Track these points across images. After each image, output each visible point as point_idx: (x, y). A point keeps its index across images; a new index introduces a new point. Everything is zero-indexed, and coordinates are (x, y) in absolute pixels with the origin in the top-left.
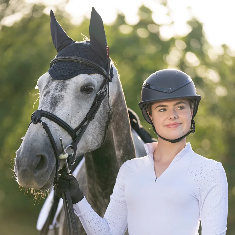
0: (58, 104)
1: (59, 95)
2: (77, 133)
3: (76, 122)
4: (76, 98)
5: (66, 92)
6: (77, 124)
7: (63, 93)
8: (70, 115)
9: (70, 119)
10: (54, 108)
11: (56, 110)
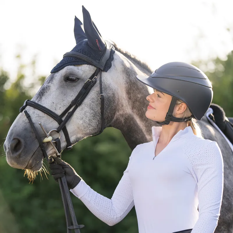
0: (45, 94)
1: (47, 86)
2: (63, 119)
3: (60, 109)
4: (60, 87)
5: (53, 83)
6: (61, 110)
7: (50, 84)
8: (55, 102)
9: (55, 107)
10: (41, 98)
11: (42, 100)
